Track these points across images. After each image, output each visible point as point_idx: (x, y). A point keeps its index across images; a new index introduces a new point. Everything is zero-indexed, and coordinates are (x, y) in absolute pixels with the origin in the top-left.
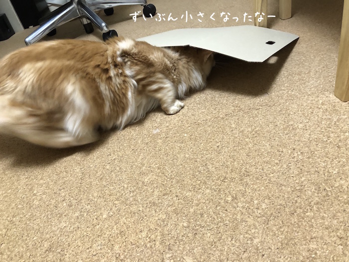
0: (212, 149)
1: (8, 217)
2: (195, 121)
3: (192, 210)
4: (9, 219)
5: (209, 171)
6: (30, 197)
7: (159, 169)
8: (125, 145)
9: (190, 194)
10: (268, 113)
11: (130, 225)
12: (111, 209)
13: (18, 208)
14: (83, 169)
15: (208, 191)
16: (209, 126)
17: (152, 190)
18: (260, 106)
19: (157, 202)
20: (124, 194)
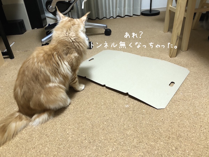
1: (56, 145)
3: (156, 152)
4: (57, 146)
5: (160, 132)
6: (66, 135)
7: (133, 128)
8: (112, 111)
9: (153, 143)
10: (185, 104)
12: (113, 147)
13: (61, 141)
14: (92, 123)
15: (162, 143)
17: (132, 139)
18: (180, 99)
19: (137, 146)
20: (118, 139)
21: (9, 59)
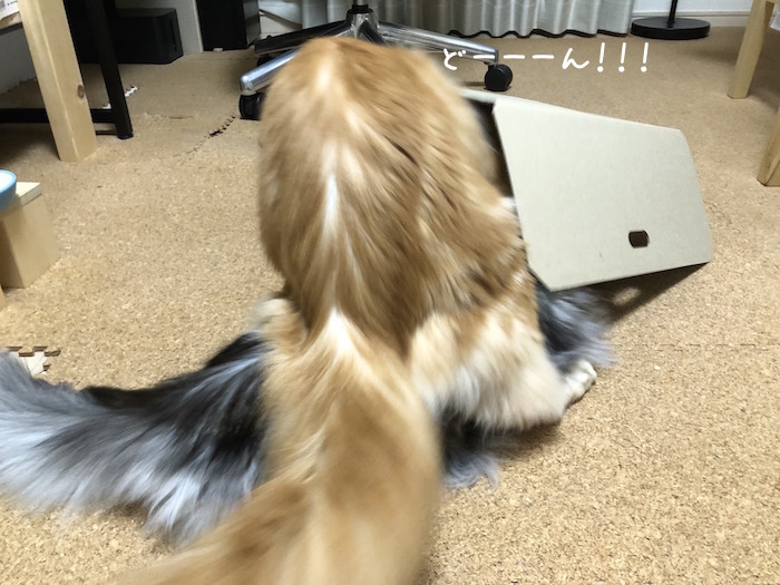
0: (729, 412)
2: (671, 342)
3: (721, 535)
5: (737, 458)
7: (613, 427)
9: (707, 499)
11: (580, 533)
12: (525, 490)
15: (747, 502)
16: (709, 360)
19: (629, 498)
20: (545, 463)
21: (114, 139)
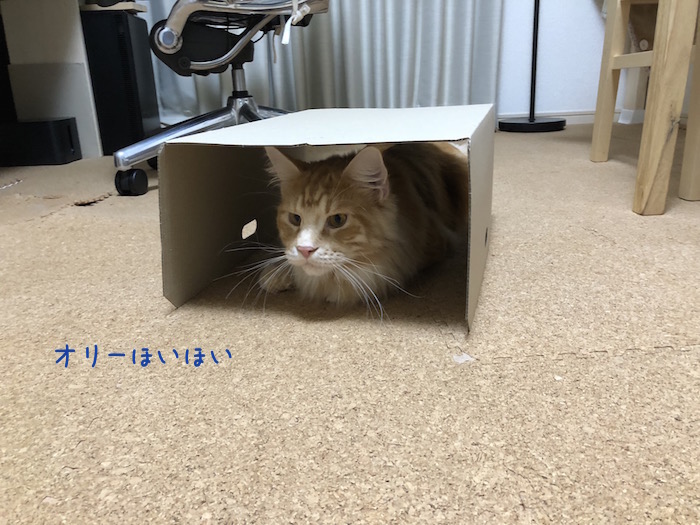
0: (661, 422)
2: (571, 350)
6: (89, 478)
13: (45, 505)
14: (260, 422)
16: (621, 367)
17: (508, 514)
